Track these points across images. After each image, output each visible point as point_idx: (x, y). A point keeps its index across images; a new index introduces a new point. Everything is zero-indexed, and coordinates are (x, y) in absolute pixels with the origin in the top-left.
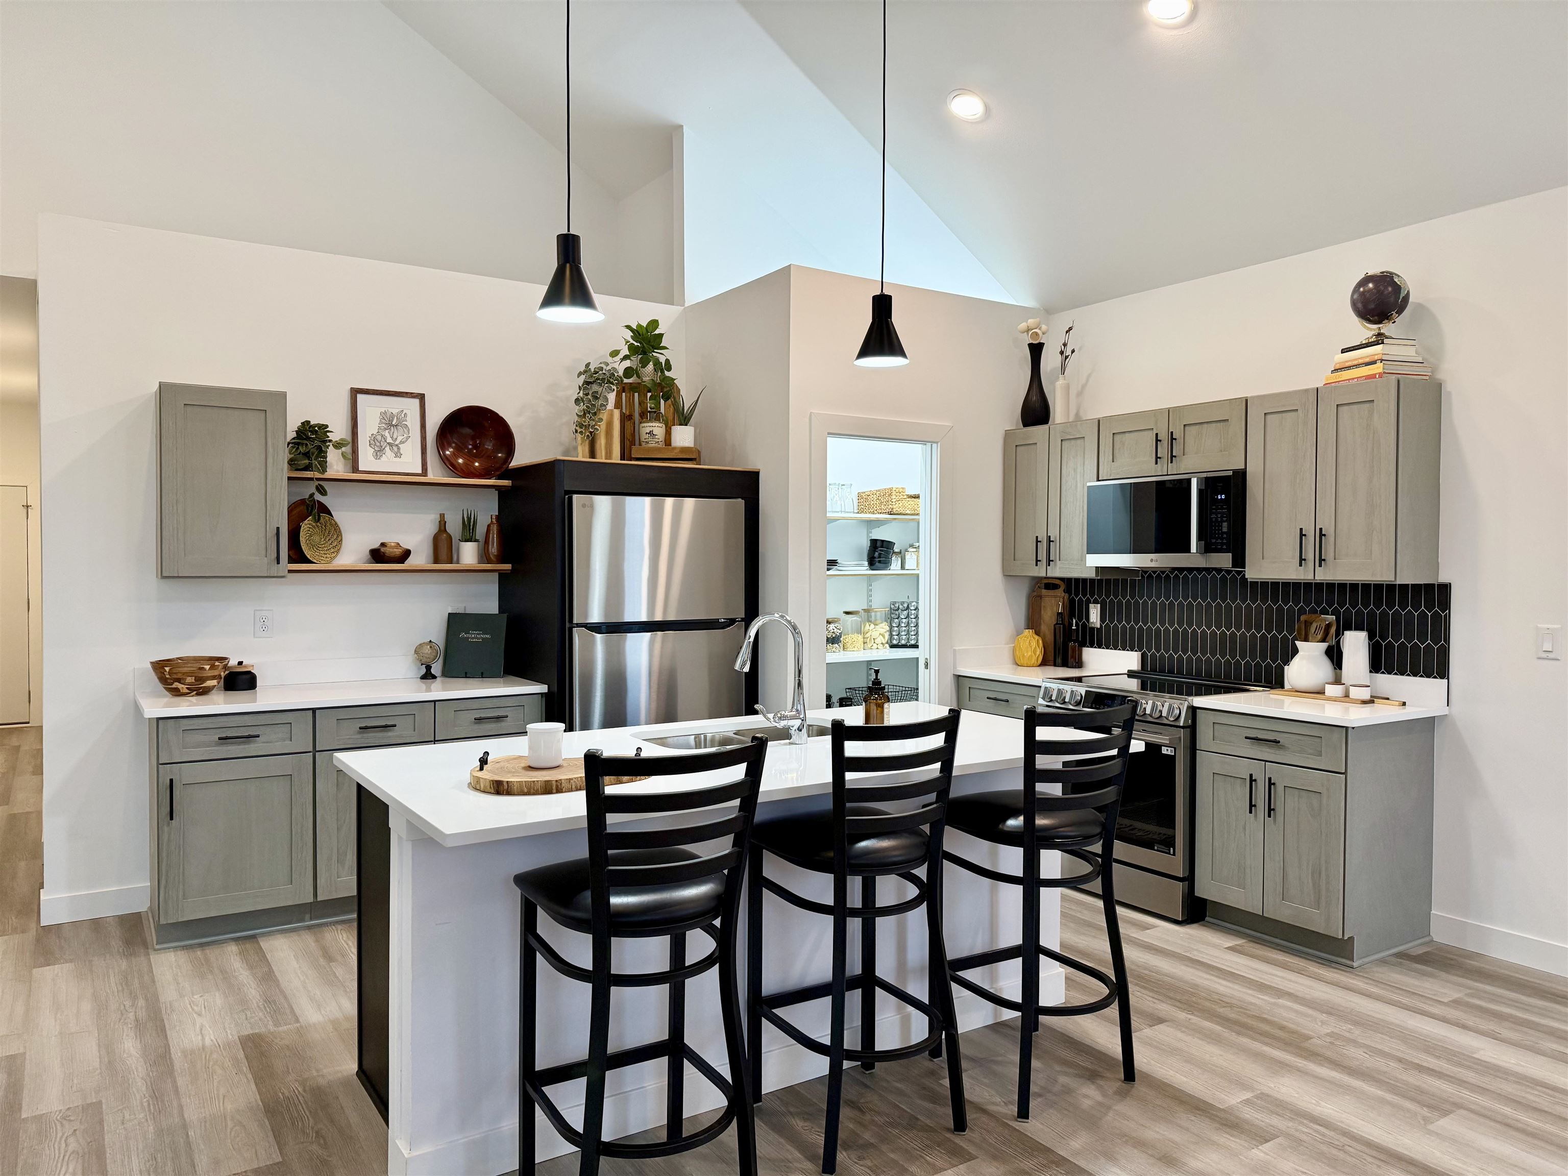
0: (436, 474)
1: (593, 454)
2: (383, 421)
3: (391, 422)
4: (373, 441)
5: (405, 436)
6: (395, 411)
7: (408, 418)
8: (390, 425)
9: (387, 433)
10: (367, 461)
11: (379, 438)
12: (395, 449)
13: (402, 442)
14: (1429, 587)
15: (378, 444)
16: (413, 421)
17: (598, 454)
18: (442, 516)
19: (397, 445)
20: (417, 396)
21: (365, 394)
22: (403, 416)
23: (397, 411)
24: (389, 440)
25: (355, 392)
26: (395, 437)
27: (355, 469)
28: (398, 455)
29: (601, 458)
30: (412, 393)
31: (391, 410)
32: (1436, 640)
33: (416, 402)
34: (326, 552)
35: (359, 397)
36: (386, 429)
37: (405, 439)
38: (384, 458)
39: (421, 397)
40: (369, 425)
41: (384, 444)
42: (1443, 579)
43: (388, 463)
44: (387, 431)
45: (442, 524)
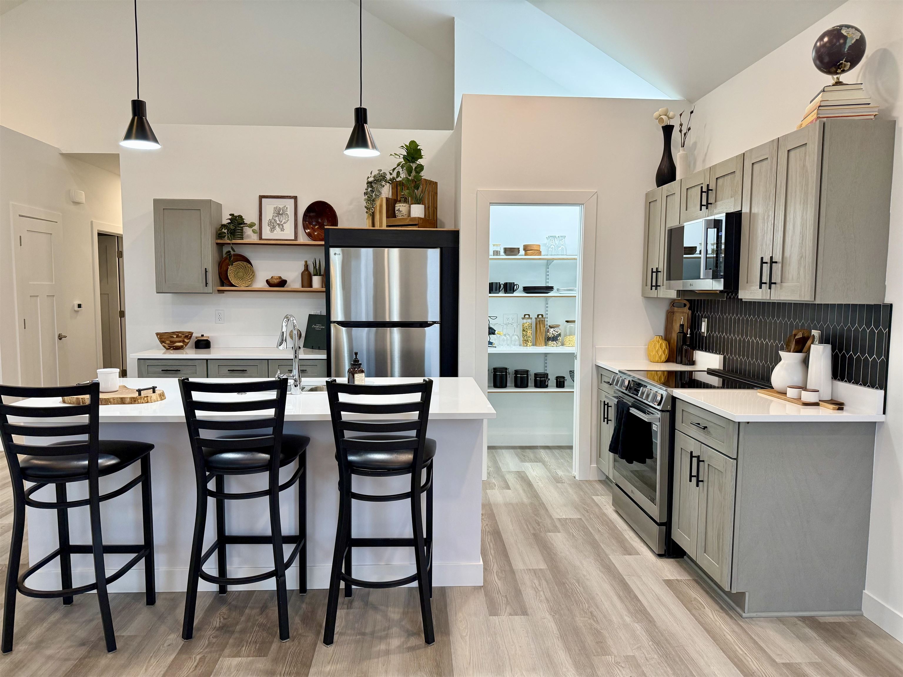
0: (303, 239)
1: (373, 225)
2: (275, 212)
3: (279, 213)
4: (270, 223)
5: (286, 219)
6: (281, 207)
7: (288, 210)
8: (279, 214)
9: (277, 219)
10: (267, 234)
11: (273, 221)
12: (281, 226)
13: (285, 223)
14: (877, 307)
15: (272, 224)
16: (290, 212)
17: (376, 225)
18: (306, 262)
19: (282, 225)
20: (292, 197)
21: (266, 198)
22: (285, 209)
23: (283, 206)
24: (278, 222)
25: (261, 197)
26: (281, 220)
27: (261, 238)
28: (282, 230)
29: (377, 227)
30: (290, 196)
31: (279, 206)
32: (879, 356)
33: (292, 201)
34: (246, 281)
35: (263, 200)
36: (276, 216)
37: (286, 221)
38: (275, 232)
39: (295, 198)
40: (268, 214)
41: (275, 224)
42: (887, 301)
43: (278, 235)
44: (277, 217)
45: (306, 266)
